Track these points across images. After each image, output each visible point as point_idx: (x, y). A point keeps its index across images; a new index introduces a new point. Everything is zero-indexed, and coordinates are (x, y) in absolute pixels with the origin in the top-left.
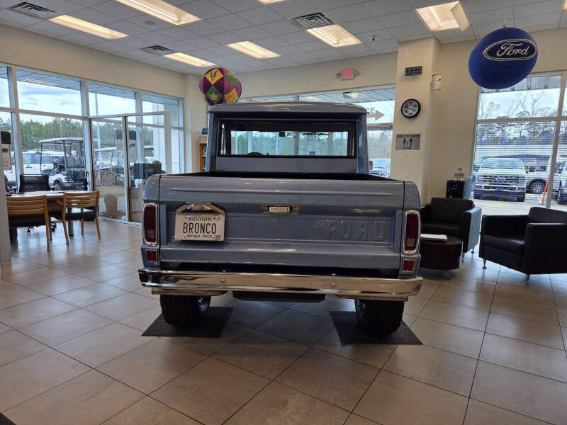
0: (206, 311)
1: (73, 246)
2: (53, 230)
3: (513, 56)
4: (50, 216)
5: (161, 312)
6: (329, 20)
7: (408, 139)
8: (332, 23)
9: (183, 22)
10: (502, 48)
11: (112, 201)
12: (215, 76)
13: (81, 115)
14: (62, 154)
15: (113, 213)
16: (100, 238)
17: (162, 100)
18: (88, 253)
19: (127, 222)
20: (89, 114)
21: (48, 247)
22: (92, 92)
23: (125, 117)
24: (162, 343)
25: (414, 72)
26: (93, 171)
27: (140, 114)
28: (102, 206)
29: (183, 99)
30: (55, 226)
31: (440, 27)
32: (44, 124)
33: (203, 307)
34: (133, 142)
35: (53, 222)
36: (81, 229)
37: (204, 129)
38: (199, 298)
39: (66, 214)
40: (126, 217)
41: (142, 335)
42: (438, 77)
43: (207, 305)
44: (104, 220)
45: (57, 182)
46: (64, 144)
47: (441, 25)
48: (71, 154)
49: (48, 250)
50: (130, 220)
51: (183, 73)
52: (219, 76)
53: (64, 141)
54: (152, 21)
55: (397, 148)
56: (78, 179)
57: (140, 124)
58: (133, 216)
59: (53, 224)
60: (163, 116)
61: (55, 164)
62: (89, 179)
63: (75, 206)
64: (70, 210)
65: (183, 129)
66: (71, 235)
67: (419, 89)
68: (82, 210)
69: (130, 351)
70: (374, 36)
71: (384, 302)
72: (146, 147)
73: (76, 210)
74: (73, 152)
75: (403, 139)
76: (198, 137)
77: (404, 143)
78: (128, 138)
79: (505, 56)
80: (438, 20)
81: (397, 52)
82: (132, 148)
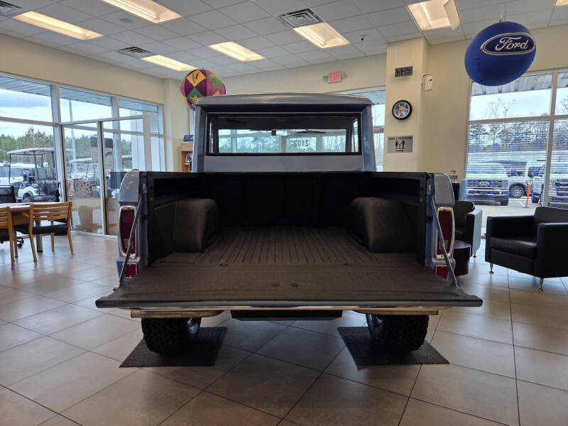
0: (197, 333)
1: (42, 262)
2: (20, 246)
3: (512, 50)
4: (15, 231)
5: (142, 337)
6: (317, 18)
7: (400, 141)
8: (320, 21)
9: (162, 20)
10: (501, 42)
11: (87, 214)
12: (197, 78)
13: (51, 121)
14: (32, 166)
15: (88, 227)
16: (72, 253)
17: (140, 107)
18: (60, 270)
19: (103, 235)
20: (60, 121)
21: (13, 265)
22: (64, 98)
23: (100, 123)
24: (144, 375)
25: (404, 72)
26: (65, 181)
27: (116, 119)
28: (76, 219)
29: (163, 105)
30: (23, 242)
31: (430, 26)
32: (16, 138)
33: (193, 329)
34: (110, 150)
35: (19, 238)
36: (50, 244)
37: (186, 136)
38: (189, 319)
39: (34, 228)
40: (102, 230)
41: (121, 367)
42: (429, 78)
43: (196, 326)
44: (79, 234)
45: (27, 195)
46: (35, 155)
47: (431, 23)
48: (42, 166)
49: (13, 268)
50: (107, 233)
51: (162, 78)
52: (202, 77)
53: (34, 151)
54: (128, 18)
55: (389, 151)
56: (50, 191)
57: (117, 131)
58: (110, 229)
59: (20, 240)
60: (142, 120)
61: (25, 177)
62: (61, 190)
63: (44, 219)
64: (38, 223)
65: (164, 136)
66: (40, 251)
67: (410, 90)
68: (52, 223)
69: (105, 389)
70: (364, 36)
71: (406, 316)
72: (124, 156)
73: (45, 223)
74: (45, 164)
75: (395, 141)
76: (179, 145)
77: (397, 145)
78: (104, 146)
79: (504, 50)
80: (429, 18)
81: (386, 54)
82: (109, 157)
